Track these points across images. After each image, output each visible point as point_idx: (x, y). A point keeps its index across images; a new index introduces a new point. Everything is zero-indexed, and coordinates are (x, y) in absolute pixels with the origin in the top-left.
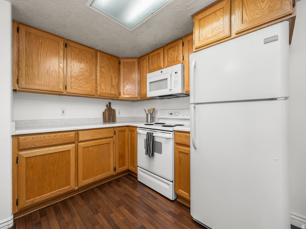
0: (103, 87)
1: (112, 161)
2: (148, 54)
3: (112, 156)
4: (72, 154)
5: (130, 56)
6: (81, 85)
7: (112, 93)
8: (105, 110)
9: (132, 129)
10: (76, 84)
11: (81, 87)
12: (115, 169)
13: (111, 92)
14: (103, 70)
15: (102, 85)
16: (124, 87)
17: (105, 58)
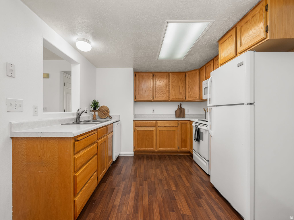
0: (173, 94)
1: (176, 142)
2: (205, 65)
3: (176, 139)
4: (154, 133)
5: (192, 70)
6: (160, 96)
8: (177, 109)
9: (191, 122)
10: (158, 95)
12: (179, 148)
13: (179, 97)
14: (173, 84)
15: (173, 93)
16: (189, 92)
17: (175, 76)
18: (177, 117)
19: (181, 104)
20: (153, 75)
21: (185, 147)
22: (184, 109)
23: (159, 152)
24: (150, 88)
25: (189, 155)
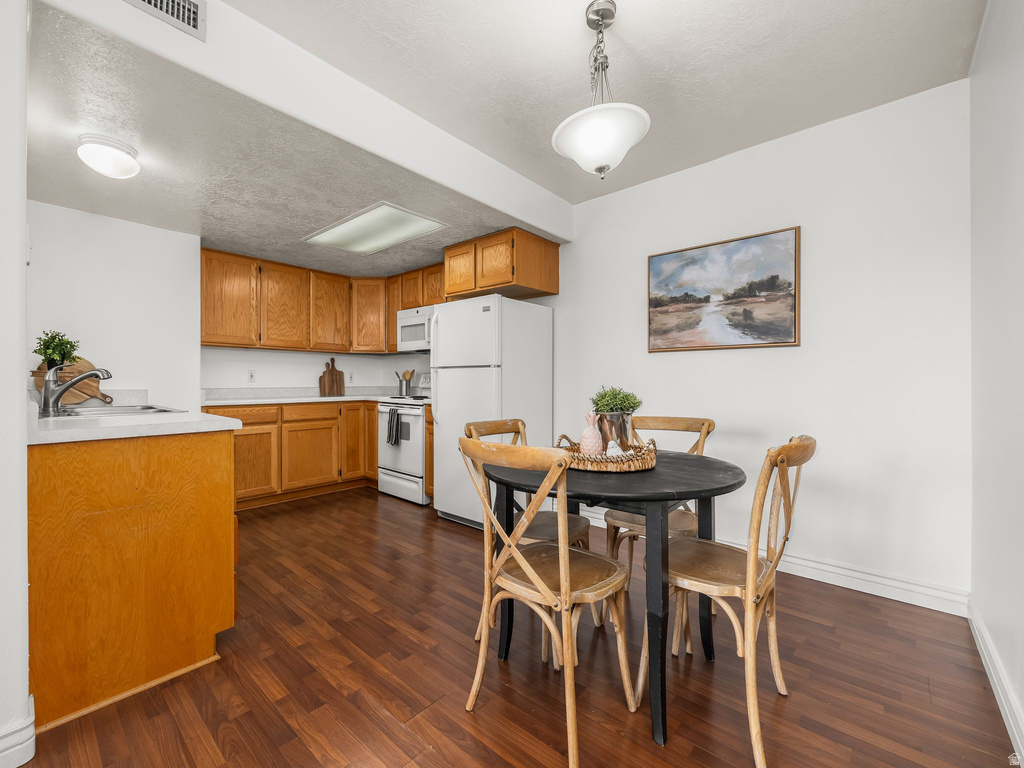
0: (320, 333)
1: (335, 459)
2: (401, 275)
3: (335, 450)
4: (274, 439)
5: (368, 276)
6: (283, 332)
7: (336, 342)
8: (325, 373)
9: (370, 406)
10: (276, 331)
11: (284, 335)
12: (340, 473)
13: (335, 340)
14: (320, 303)
15: (319, 329)
16: (359, 331)
17: (324, 282)
18: (323, 394)
19: (333, 360)
20: (260, 270)
21: (356, 467)
22: (341, 374)
23: (285, 493)
24: (251, 305)
25: (368, 488)
